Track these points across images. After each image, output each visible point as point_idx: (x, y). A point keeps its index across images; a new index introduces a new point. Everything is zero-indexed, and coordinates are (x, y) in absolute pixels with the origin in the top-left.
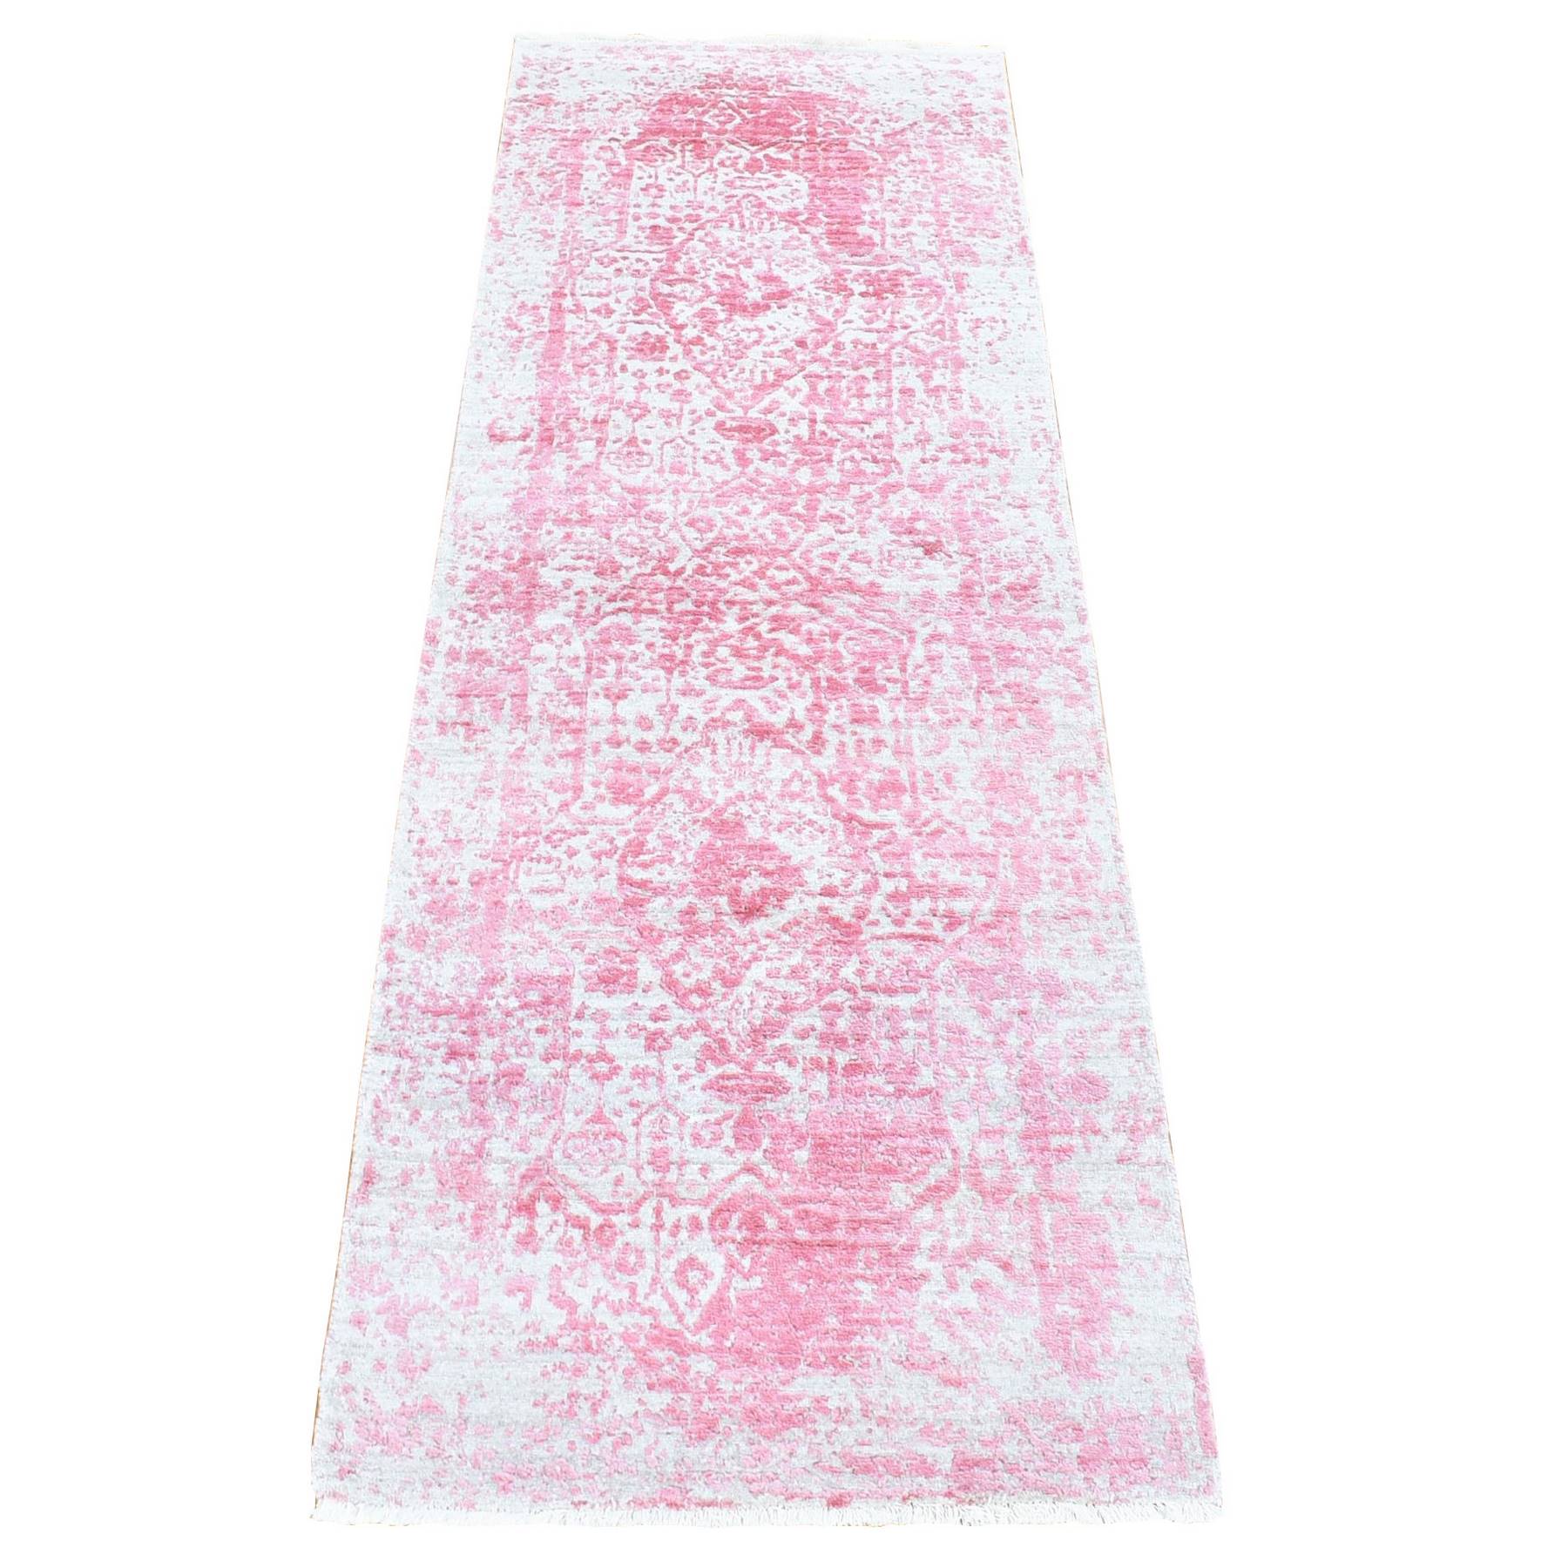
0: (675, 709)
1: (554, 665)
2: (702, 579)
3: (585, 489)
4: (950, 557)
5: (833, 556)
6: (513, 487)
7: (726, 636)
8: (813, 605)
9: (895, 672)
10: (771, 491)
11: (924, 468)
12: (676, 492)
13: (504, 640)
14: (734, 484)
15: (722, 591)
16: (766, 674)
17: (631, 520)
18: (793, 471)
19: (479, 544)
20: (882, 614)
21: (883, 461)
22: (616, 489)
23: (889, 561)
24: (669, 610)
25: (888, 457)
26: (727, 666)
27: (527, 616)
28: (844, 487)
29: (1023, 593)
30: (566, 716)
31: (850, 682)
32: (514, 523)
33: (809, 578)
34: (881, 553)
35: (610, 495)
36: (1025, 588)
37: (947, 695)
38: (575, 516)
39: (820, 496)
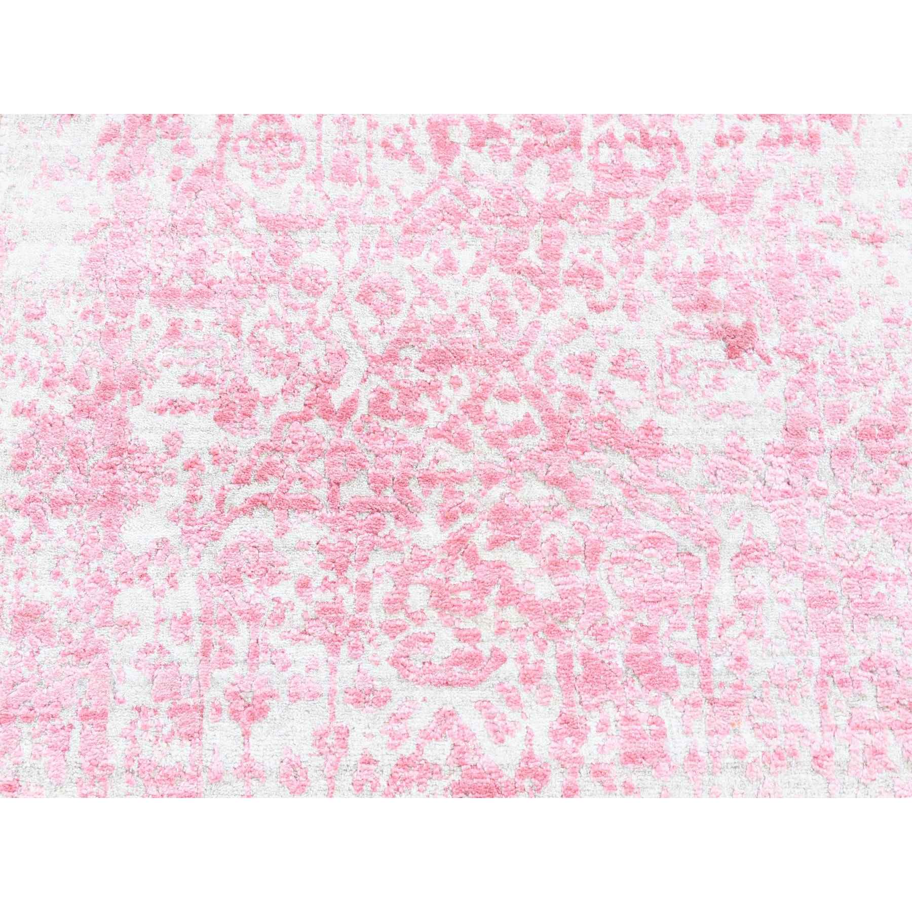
0: (343, 735)
1: (150, 639)
2: (384, 424)
3: (201, 224)
4: (768, 361)
5: (585, 364)
6: (89, 222)
7: (424, 561)
8: (557, 482)
9: (688, 639)
10: (487, 218)
11: (722, 157)
12: (341, 224)
13: (72, 580)
14: (431, 202)
15: (416, 453)
16: (485, 649)
17: (272, 289)
18: (521, 170)
19: (35, 353)
20: (665, 498)
21: (659, 142)
22: (248, 221)
23: (673, 374)
24: (333, 499)
25: (664, 134)
26: (426, 629)
27: (108, 524)
28: (600, 203)
29: (883, 444)
30: (168, 762)
31: (619, 662)
32: (88, 303)
33: (551, 419)
34: (661, 357)
35: (239, 236)
36: (888, 433)
37: (774, 691)
38: (185, 284)
39: (563, 225)
